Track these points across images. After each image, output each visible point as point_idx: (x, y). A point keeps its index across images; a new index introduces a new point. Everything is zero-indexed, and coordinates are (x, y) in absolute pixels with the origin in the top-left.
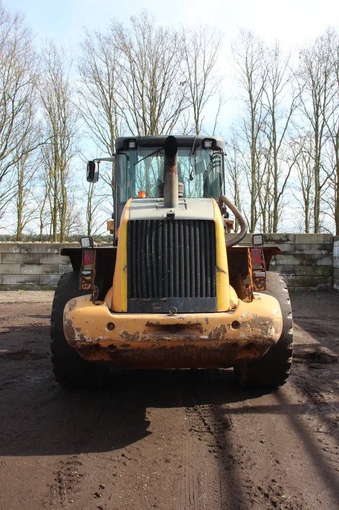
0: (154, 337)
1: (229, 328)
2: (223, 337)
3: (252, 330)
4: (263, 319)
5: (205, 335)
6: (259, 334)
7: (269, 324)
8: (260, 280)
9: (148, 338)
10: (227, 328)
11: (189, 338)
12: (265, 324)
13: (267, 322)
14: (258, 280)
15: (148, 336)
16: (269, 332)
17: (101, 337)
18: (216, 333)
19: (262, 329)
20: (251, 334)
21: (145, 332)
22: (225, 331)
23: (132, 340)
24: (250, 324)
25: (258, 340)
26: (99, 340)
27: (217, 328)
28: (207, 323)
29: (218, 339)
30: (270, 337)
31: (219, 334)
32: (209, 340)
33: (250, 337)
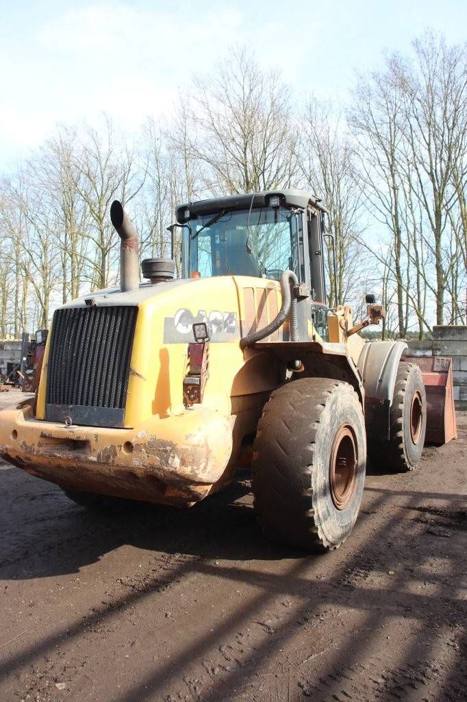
0: (46, 452)
1: (120, 449)
2: (113, 462)
3: (148, 456)
4: (163, 443)
5: (94, 456)
6: (157, 464)
7: (171, 451)
8: (193, 389)
9: (41, 452)
10: (117, 449)
11: (78, 458)
12: (166, 451)
13: (168, 448)
14: (190, 387)
15: (42, 450)
16: (170, 461)
17: (8, 446)
18: (106, 454)
19: (161, 457)
20: (147, 462)
21: (40, 445)
22: (115, 454)
23: (30, 452)
24: (145, 447)
25: (156, 471)
26: (7, 449)
27: (106, 448)
28: (97, 440)
29: (108, 464)
30: (171, 469)
31: (108, 457)
32: (98, 463)
33: (145, 466)
